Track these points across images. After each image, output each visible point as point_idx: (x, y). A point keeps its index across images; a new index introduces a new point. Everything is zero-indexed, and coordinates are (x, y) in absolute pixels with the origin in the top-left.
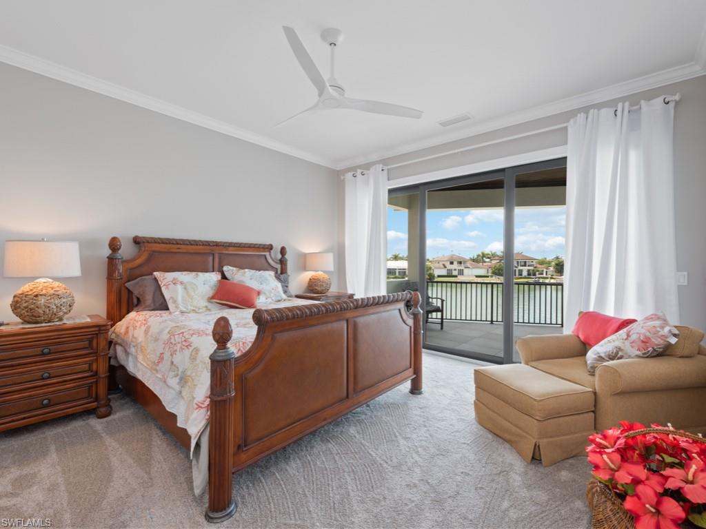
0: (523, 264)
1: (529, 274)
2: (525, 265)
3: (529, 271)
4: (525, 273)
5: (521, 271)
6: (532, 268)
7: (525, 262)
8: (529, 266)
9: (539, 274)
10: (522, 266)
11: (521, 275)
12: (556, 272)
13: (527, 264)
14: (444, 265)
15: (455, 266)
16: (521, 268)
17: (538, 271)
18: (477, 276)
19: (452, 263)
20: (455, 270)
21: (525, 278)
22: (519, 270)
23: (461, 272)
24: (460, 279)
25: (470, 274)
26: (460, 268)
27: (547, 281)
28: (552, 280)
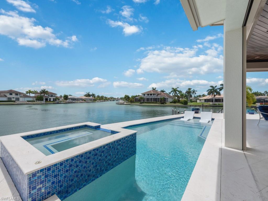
0: (51, 96)
1: (54, 100)
2: (52, 97)
3: (54, 99)
4: (52, 100)
5: (50, 99)
6: (55, 98)
7: (52, 95)
8: (54, 97)
9: (58, 100)
10: (51, 97)
11: (50, 100)
12: (64, 99)
13: (53, 96)
14: (5, 95)
15: (14, 95)
16: (50, 97)
18: (28, 101)
19: (11, 94)
20: (13, 98)
21: (52, 101)
22: (49, 99)
23: (18, 99)
24: (17, 102)
25: (23, 100)
26: (17, 97)
27: (62, 102)
28: (64, 102)
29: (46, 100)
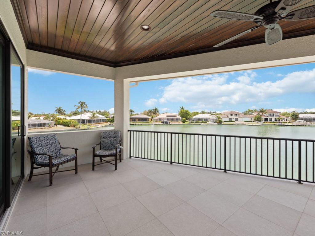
0: (272, 115)
1: (276, 121)
2: (273, 116)
3: (275, 118)
4: (273, 120)
6: (278, 117)
7: (273, 114)
8: (275, 116)
10: (272, 116)
11: (271, 121)
12: (292, 119)
14: (227, 116)
15: (234, 116)
16: (270, 117)
17: (281, 119)
18: (245, 122)
19: (232, 115)
20: (234, 118)
21: (273, 122)
22: (270, 118)
23: (237, 120)
24: (236, 123)
25: (242, 120)
26: (236, 117)
27: (286, 124)
28: (290, 124)
29: (266, 120)
